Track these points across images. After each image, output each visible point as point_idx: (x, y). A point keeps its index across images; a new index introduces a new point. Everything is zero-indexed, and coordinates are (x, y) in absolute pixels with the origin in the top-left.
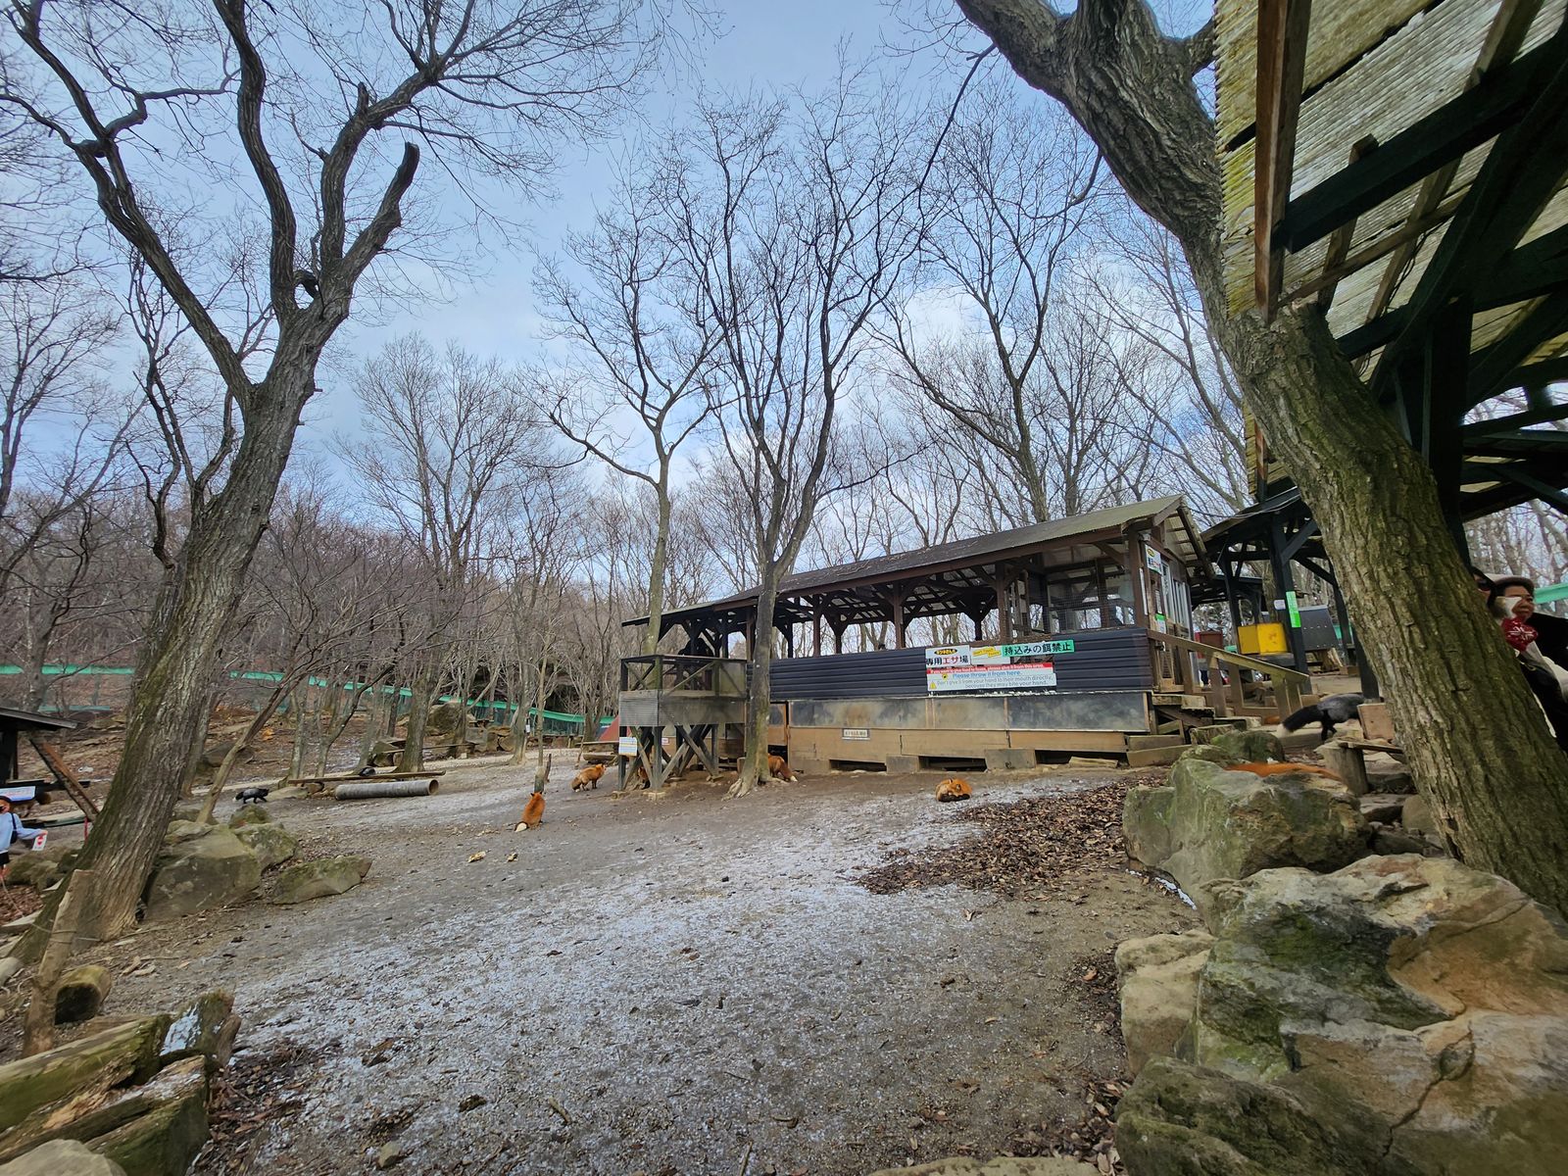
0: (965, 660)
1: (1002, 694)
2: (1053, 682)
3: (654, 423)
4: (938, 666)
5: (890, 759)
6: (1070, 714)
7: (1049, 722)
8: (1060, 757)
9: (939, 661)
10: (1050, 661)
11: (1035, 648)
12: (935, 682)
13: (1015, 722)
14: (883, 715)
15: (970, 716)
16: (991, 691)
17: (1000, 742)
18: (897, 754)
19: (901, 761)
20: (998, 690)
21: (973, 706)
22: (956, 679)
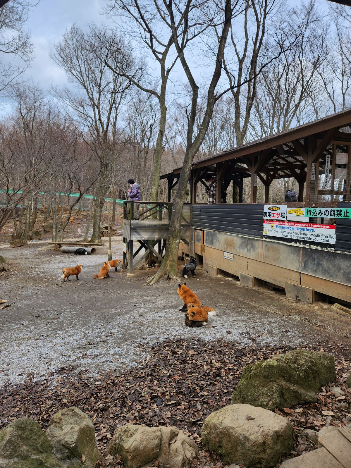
0: (284, 216)
1: (301, 245)
2: (333, 241)
3: (161, 57)
4: (269, 218)
5: (241, 275)
6: (339, 269)
7: (326, 272)
8: (331, 300)
9: (270, 214)
10: (332, 223)
11: (325, 213)
12: (268, 229)
13: (305, 267)
14: (241, 246)
15: (281, 257)
16: (296, 241)
17: (294, 280)
18: (244, 273)
19: (245, 278)
20: (300, 241)
21: (283, 249)
22: (277, 229)
